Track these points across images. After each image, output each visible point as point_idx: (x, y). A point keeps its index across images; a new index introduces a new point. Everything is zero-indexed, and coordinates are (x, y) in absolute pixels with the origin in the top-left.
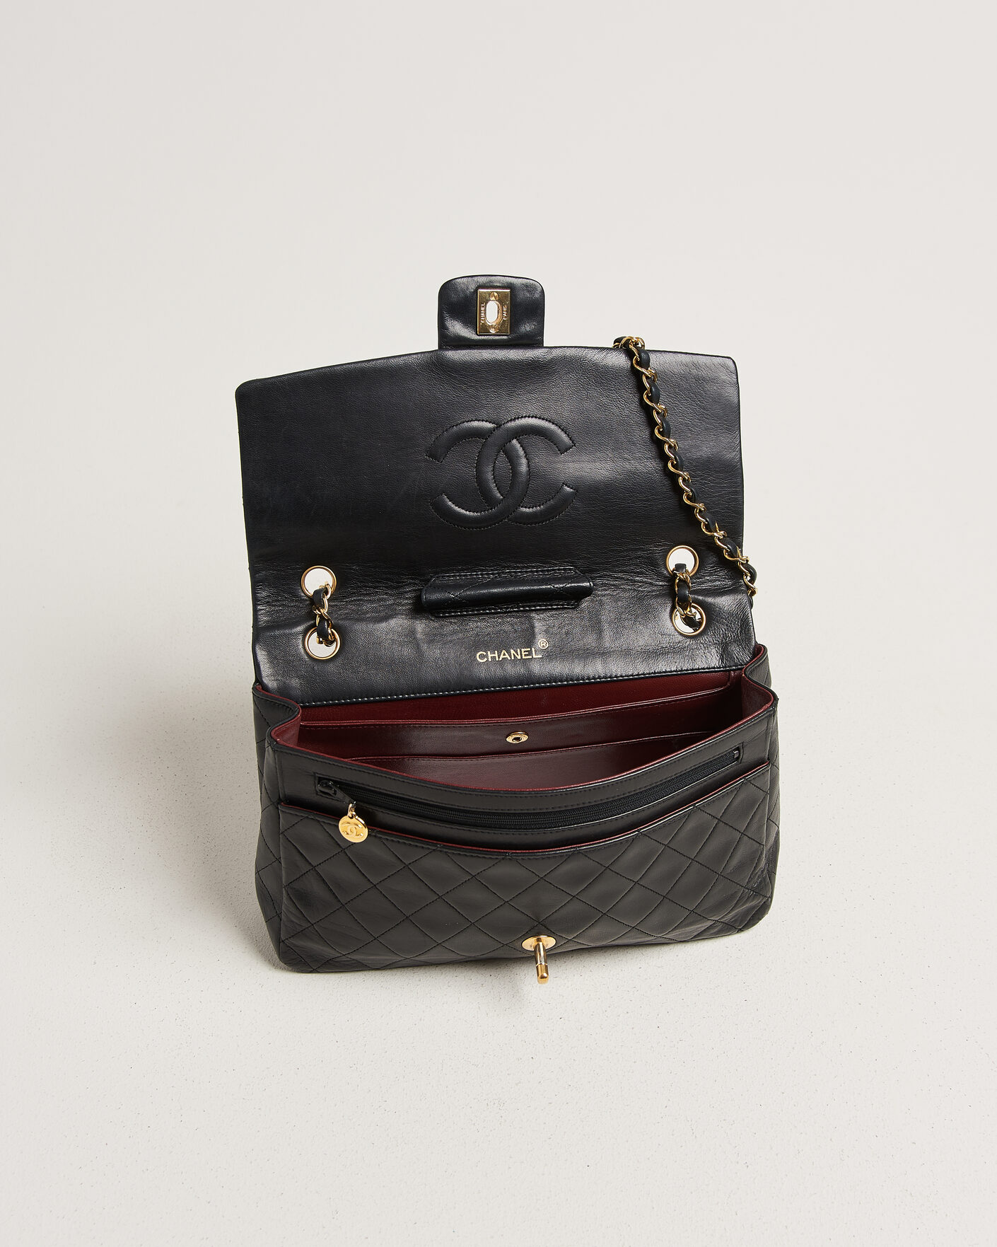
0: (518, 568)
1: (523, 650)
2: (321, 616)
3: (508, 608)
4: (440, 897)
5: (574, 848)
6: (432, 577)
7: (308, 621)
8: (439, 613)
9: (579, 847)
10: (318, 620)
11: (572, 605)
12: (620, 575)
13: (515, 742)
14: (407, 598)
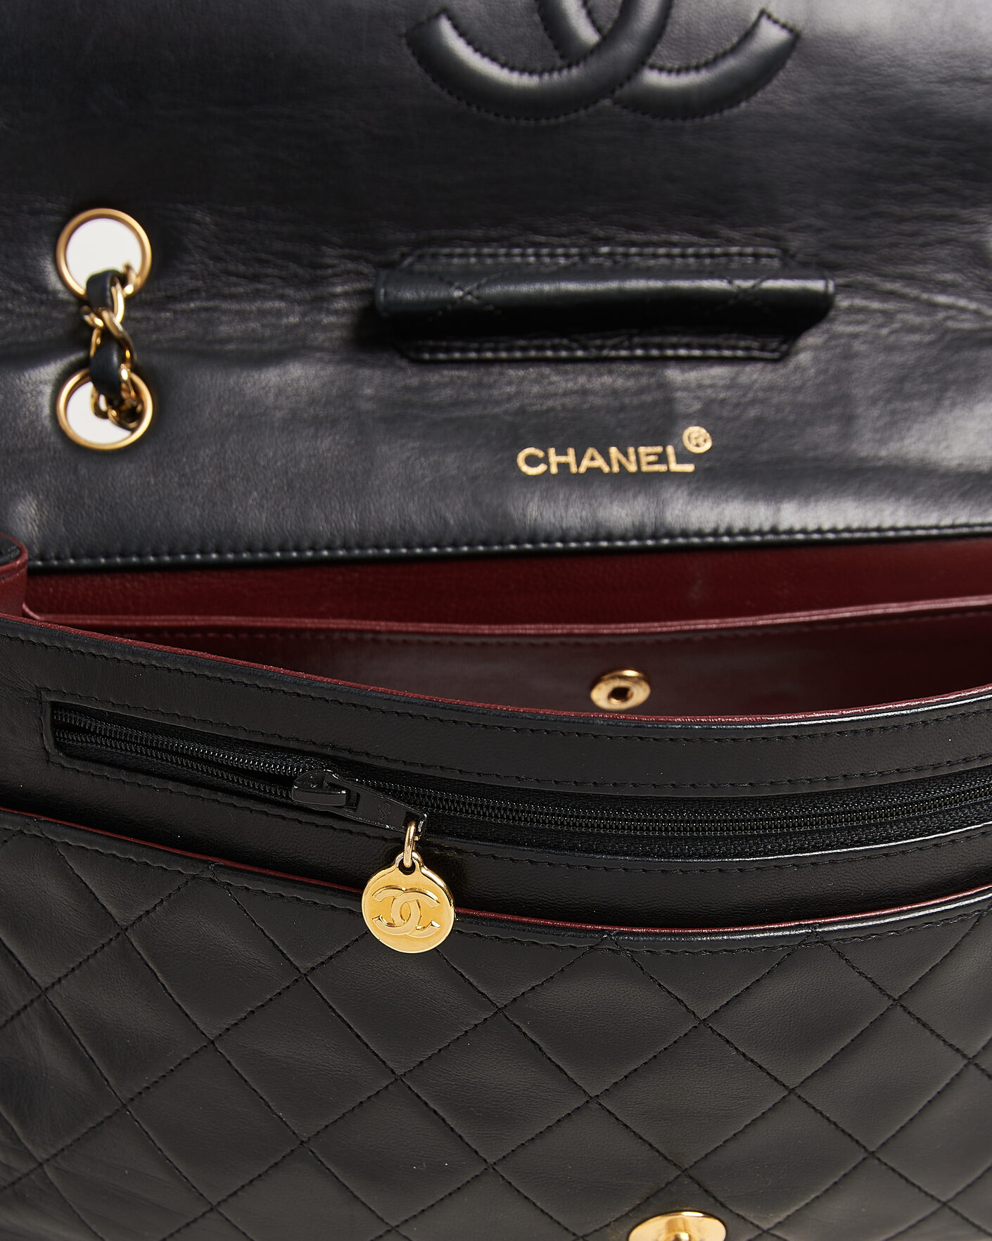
0: (633, 244)
1: (642, 450)
2: (106, 333)
3: (601, 348)
4: (398, 1079)
5: (808, 926)
6: (404, 256)
7: (71, 351)
8: (420, 350)
9: (821, 925)
10: (96, 340)
11: (773, 351)
12: (896, 286)
13: (616, 704)
14: (336, 312)
